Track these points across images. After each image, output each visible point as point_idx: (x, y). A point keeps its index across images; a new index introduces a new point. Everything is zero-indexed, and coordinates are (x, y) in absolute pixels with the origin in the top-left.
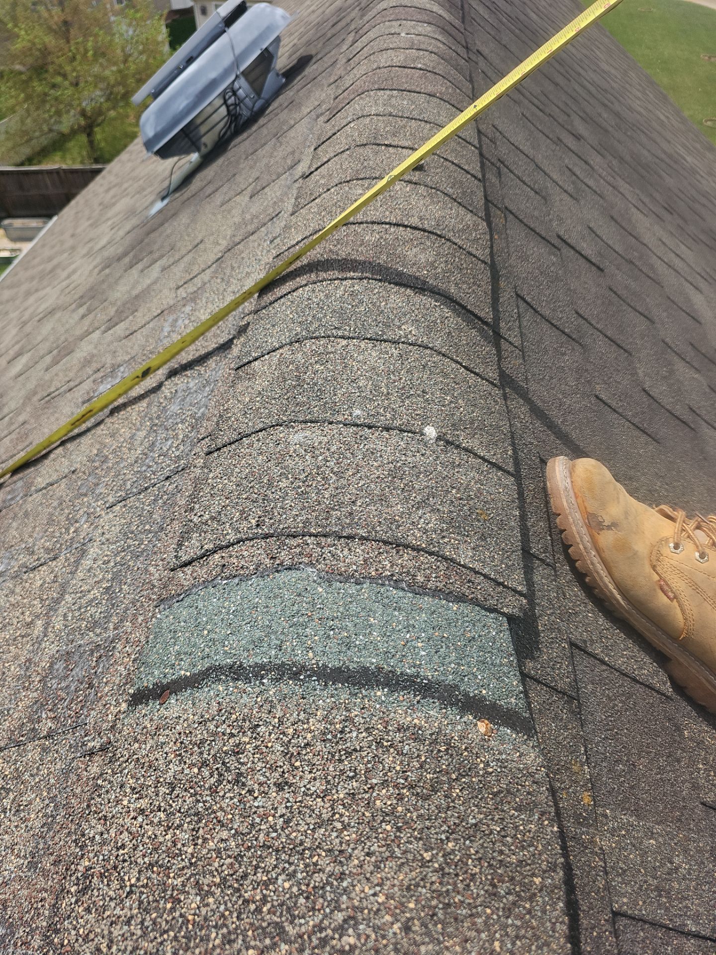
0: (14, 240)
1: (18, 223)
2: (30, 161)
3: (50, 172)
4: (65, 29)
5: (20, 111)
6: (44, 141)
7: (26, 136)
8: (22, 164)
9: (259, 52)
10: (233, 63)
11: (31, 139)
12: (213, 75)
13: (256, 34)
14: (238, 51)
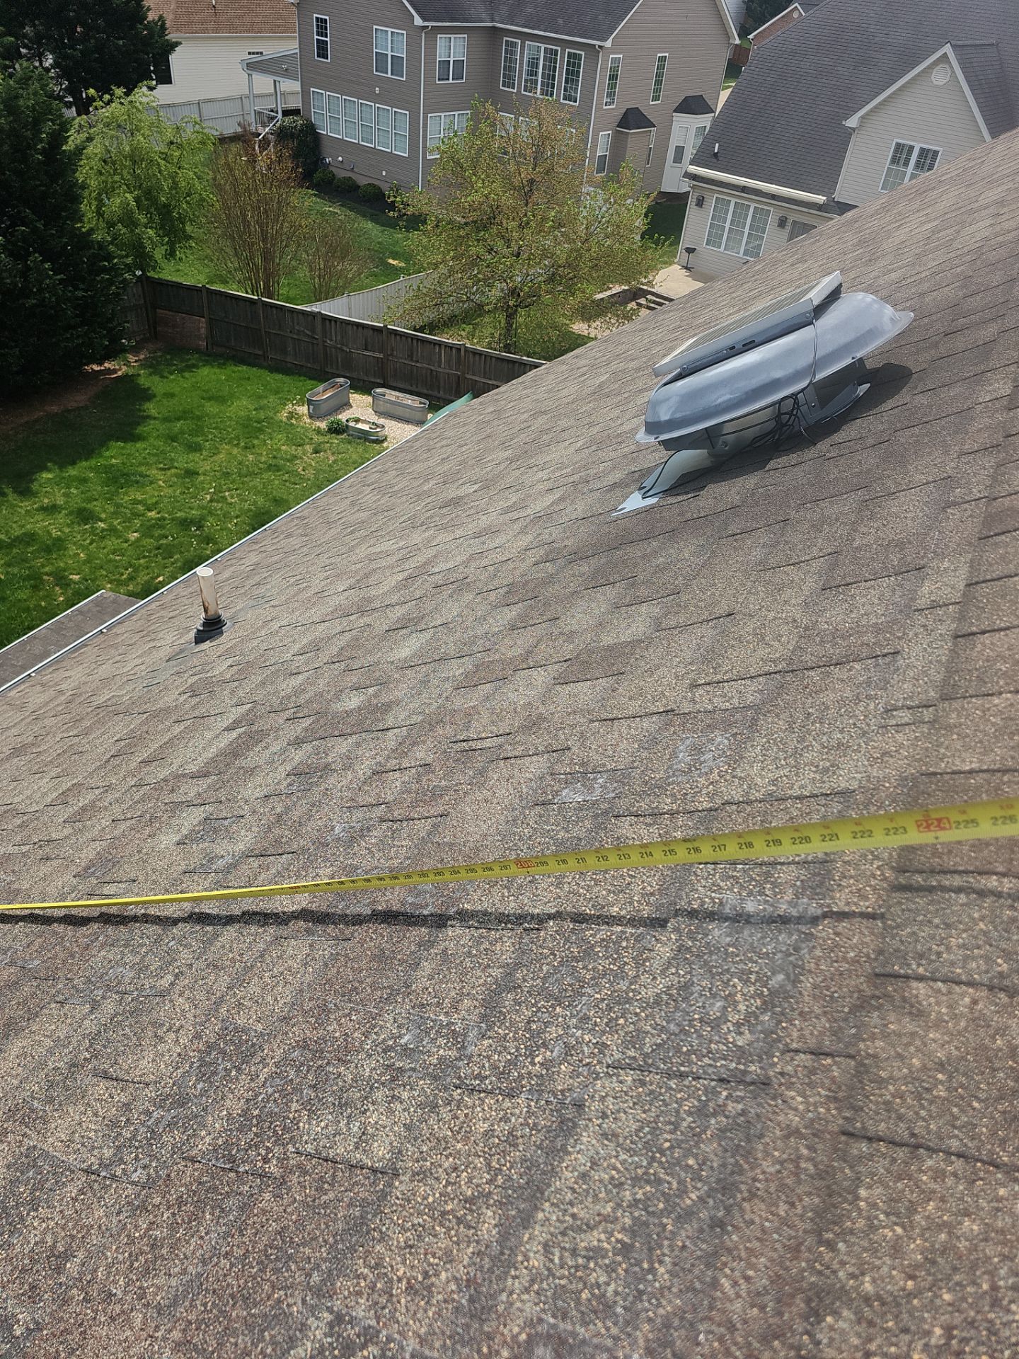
0: (379, 413)
1: (392, 395)
2: (432, 327)
3: (450, 347)
4: (527, 191)
5: (443, 270)
6: (456, 308)
7: (439, 299)
8: (421, 330)
9: (849, 361)
10: (810, 366)
11: (442, 304)
12: (778, 374)
13: (851, 336)
14: (820, 353)
